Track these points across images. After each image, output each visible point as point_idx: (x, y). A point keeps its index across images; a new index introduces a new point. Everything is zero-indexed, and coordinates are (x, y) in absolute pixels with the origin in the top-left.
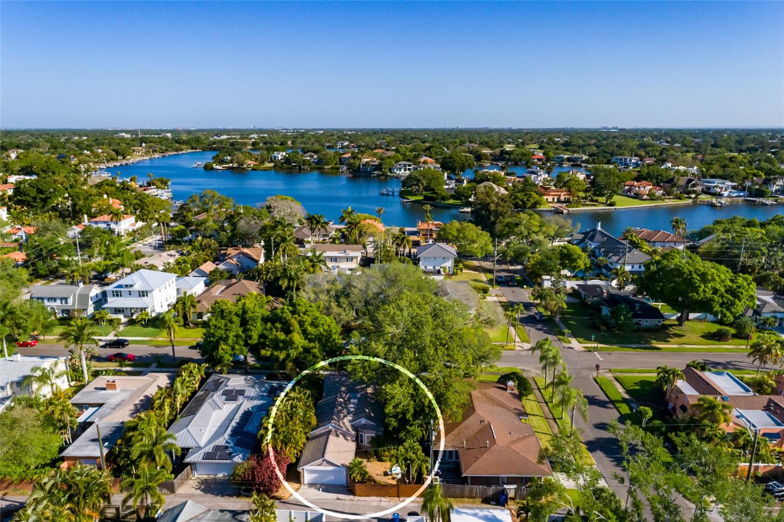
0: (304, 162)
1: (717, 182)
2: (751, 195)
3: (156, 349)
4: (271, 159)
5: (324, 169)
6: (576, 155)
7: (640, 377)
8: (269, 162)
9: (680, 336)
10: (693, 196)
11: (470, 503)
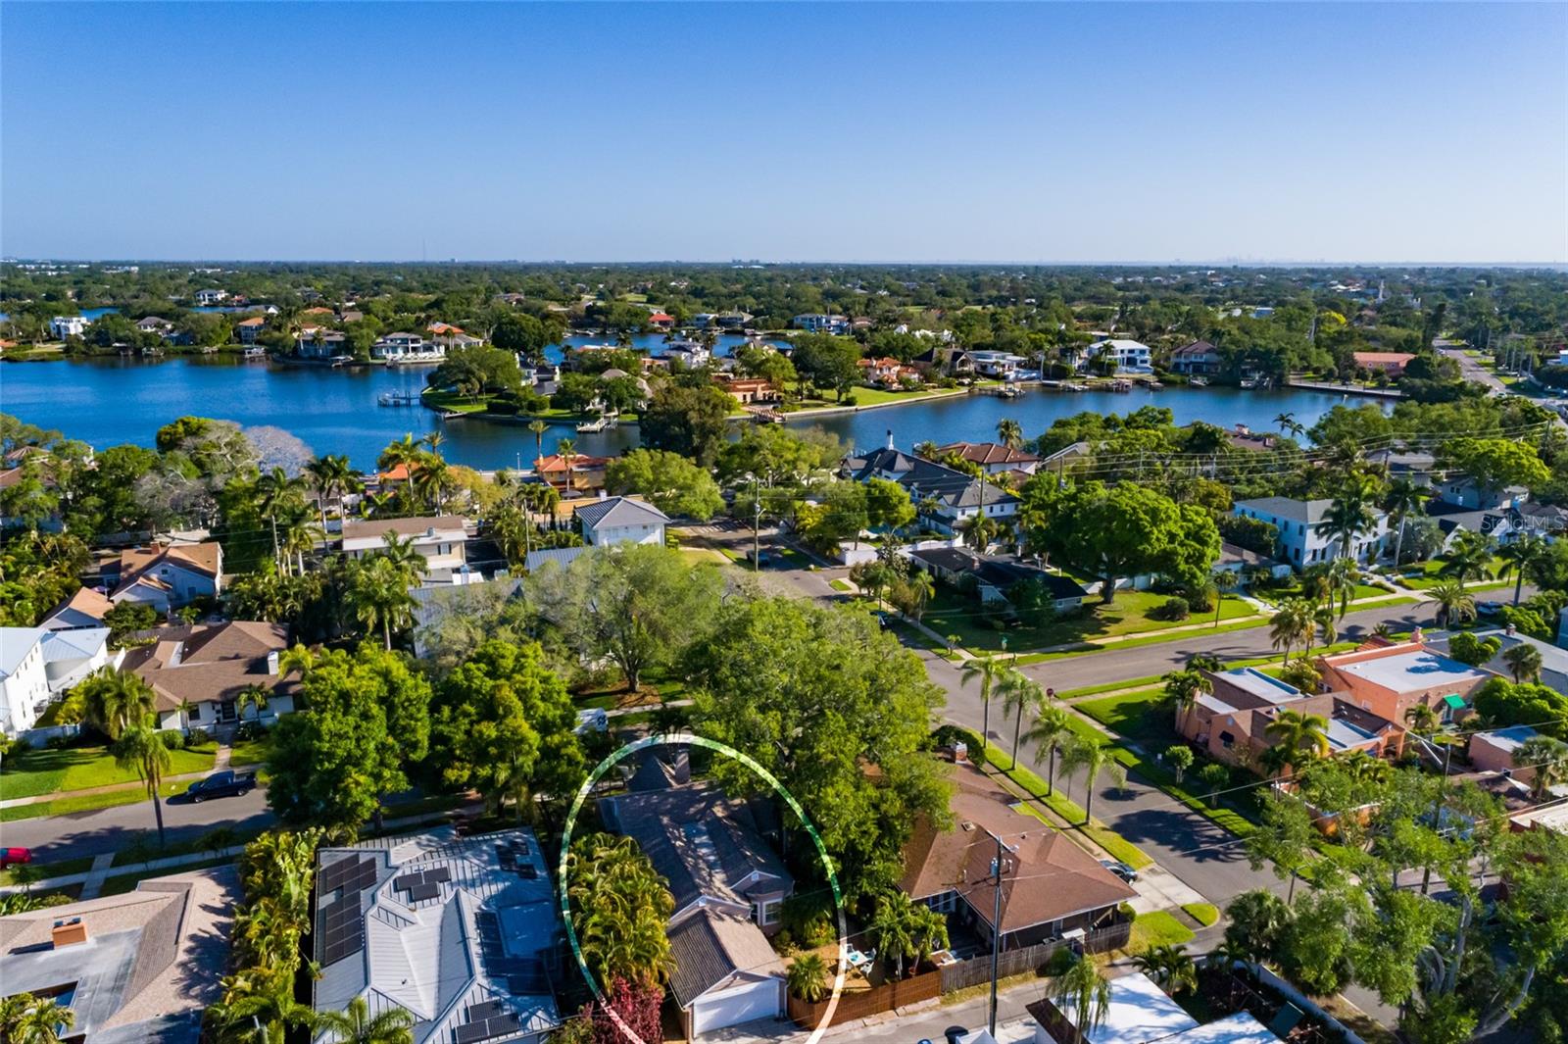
0: (147, 339)
1: (994, 356)
2: (1047, 377)
3: (72, 822)
4: (49, 334)
5: (201, 353)
6: (729, 314)
7: (1114, 698)
8: (45, 342)
9: (1117, 621)
10: (966, 381)
11: (1020, 982)
